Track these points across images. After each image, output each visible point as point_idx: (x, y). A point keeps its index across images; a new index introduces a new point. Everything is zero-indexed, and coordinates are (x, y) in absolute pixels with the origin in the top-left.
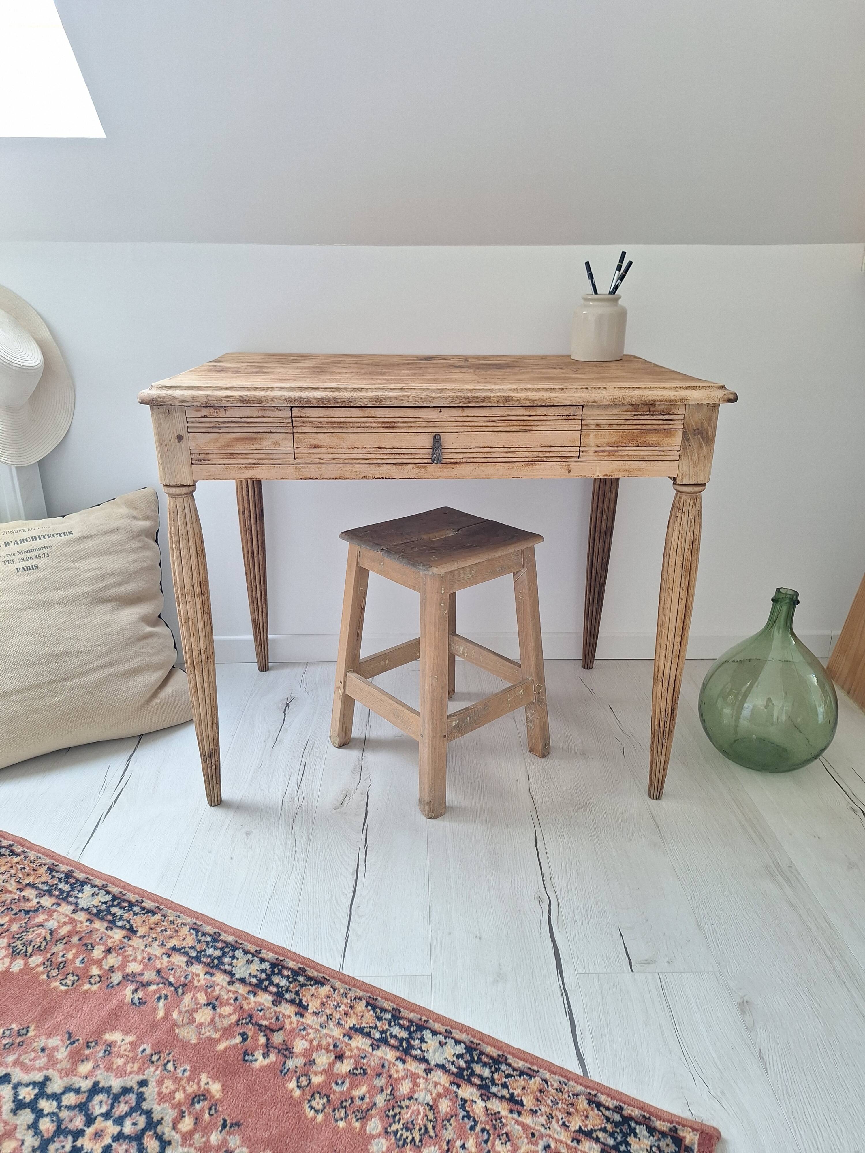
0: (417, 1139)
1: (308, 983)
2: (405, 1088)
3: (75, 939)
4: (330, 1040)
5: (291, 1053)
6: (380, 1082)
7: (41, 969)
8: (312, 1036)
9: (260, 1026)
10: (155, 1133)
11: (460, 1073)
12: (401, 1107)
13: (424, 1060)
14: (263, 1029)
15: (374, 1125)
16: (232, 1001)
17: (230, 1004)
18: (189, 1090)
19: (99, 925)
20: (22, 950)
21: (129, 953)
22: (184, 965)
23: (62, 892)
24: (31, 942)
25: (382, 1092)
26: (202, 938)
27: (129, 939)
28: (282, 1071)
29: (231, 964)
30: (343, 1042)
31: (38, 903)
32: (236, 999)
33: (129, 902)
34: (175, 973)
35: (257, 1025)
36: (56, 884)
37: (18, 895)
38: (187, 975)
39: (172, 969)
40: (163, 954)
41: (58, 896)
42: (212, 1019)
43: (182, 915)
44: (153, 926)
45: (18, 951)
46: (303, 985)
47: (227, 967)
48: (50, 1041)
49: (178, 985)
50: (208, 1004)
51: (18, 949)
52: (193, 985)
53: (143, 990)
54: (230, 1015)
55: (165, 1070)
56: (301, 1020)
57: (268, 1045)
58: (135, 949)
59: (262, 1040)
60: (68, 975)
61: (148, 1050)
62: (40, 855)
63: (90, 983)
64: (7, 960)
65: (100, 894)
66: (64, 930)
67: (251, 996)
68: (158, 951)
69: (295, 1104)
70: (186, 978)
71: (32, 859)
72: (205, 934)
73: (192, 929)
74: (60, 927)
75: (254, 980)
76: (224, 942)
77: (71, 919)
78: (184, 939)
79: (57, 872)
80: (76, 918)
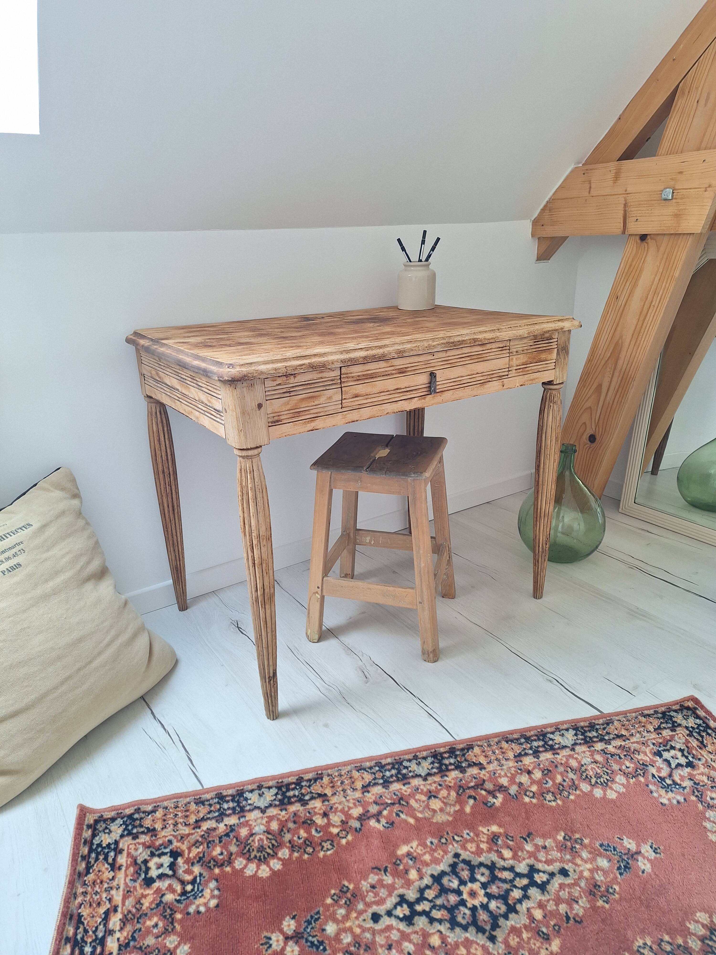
0: (608, 778)
1: (465, 752)
2: (574, 763)
3: (291, 825)
4: (513, 769)
5: (506, 787)
6: (561, 769)
7: (296, 854)
8: (503, 773)
9: (472, 787)
10: (499, 869)
11: (586, 741)
12: (585, 772)
13: (565, 747)
14: (476, 787)
15: (585, 787)
16: (439, 787)
17: (441, 790)
18: (485, 840)
19: (296, 807)
20: (264, 855)
21: (340, 807)
22: (384, 790)
23: (234, 809)
24: (262, 846)
25: (567, 772)
26: (373, 771)
27: (328, 801)
28: (513, 798)
29: (410, 771)
30: (520, 766)
31: (226, 825)
32: (440, 785)
33: (293, 783)
34: (386, 797)
35: (469, 788)
36: (220, 807)
37: (201, 831)
38: (394, 794)
39: (381, 796)
40: (363, 793)
41: (234, 813)
42: (443, 802)
43: (340, 768)
44: (331, 785)
45: (262, 857)
46: (464, 755)
47: (410, 774)
48: (370, 880)
49: (397, 801)
50: (430, 798)
51: (260, 856)
52: (406, 795)
53: (382, 818)
54: (449, 794)
55: (458, 841)
56: (487, 770)
57: (491, 793)
58: (340, 803)
59: (483, 792)
60: (321, 844)
61: (433, 840)
62: (175, 800)
63: (343, 838)
64: (263, 867)
65: (265, 792)
66: (274, 826)
67: (446, 778)
68: (357, 795)
69: (541, 806)
70: (397, 795)
71: (172, 806)
72: (371, 768)
73: (358, 771)
74: (268, 826)
75: (435, 770)
76: (388, 764)
77: (268, 817)
78: (363, 778)
79: (208, 801)
80: (271, 814)
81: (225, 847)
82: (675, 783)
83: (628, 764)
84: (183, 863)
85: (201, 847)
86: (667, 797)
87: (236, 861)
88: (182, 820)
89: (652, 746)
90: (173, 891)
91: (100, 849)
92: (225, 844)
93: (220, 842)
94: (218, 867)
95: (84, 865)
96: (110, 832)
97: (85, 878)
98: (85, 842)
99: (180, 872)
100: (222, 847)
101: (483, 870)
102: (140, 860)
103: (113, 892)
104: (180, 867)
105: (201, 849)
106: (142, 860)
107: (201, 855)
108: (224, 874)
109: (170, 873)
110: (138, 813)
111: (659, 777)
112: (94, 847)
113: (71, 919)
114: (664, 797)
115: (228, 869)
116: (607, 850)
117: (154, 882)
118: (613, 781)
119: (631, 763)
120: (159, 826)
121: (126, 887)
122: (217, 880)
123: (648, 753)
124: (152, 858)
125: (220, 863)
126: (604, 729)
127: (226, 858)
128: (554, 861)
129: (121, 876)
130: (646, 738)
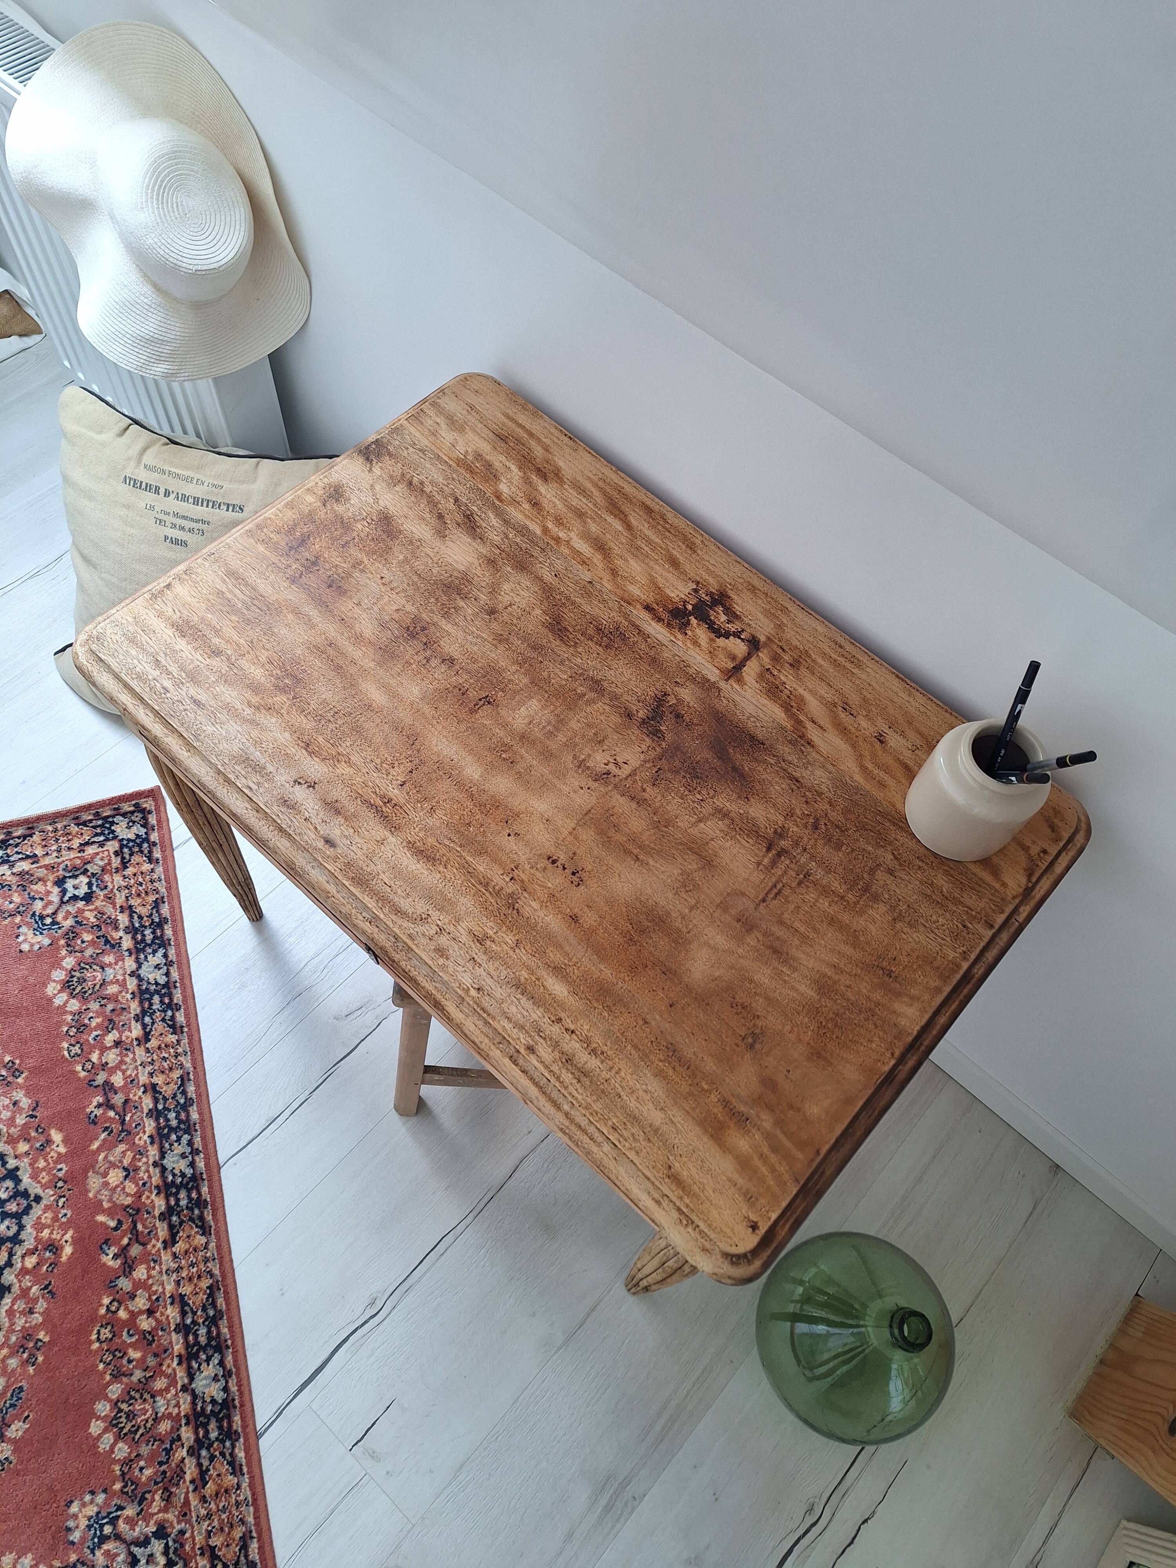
0: (125, 1431)
1: (197, 1221)
2: (160, 1384)
3: (110, 1007)
4: (160, 1290)
5: (130, 1273)
6: (151, 1361)
7: (69, 1018)
8: (154, 1273)
9: (135, 1226)
11: (196, 1415)
12: (141, 1397)
13: (192, 1377)
14: (134, 1231)
15: (115, 1390)
16: (141, 1183)
17: (137, 1185)
18: (54, 1236)
19: (135, 1007)
20: (73, 985)
21: (128, 1060)
22: (146, 1111)
23: (143, 940)
24: (85, 981)
25: (145, 1370)
26: (179, 1096)
27: (138, 1045)
28: (111, 1282)
29: (171, 1145)
30: (165, 1301)
31: (121, 938)
32: (144, 1184)
33: (171, 1000)
34: (135, 1113)
35: (134, 1223)
36: (146, 927)
37: (117, 916)
38: (139, 1124)
39: (136, 1108)
40: (144, 1085)
41: (137, 943)
42: (117, 1186)
43: (190, 1054)
44: (163, 1045)
45: (71, 984)
46: (191, 1219)
47: (167, 1145)
48: (24, 1099)
49: (125, 1127)
50: (125, 1169)
51: (73, 981)
52: (134, 1139)
53: (104, 1110)
54: (128, 1195)
55: (57, 1202)
56: (162, 1251)
57: (124, 1250)
58: (134, 1060)
59: (125, 1241)
60: (78, 1043)
61: (63, 1172)
62: (163, 877)
63: (83, 1067)
64: (59, 987)
65: (161, 970)
66: (112, 989)
67: (155, 1192)
68: (143, 1079)
69: (93, 1318)
70: (136, 1127)
71: (155, 876)
72: (184, 1093)
73: (182, 1077)
74: (112, 983)
75: (170, 1178)
76: (188, 1115)
77: (125, 980)
78: (168, 1084)
79: (157, 911)
80: (128, 983)
81: (92, 943)
82: (103, 1539)
83: (148, 1472)
84: (78, 908)
85: (95, 920)
86: (80, 1515)
87: (72, 958)
88: (133, 892)
89: (178, 1527)
90: (45, 907)
91: (108, 825)
92: (95, 942)
93: (98, 937)
94: (66, 942)
95: (90, 817)
96: (129, 827)
97: (72, 824)
98: (115, 809)
99: (69, 908)
100: (92, 941)
101: (15, 1229)
102: (88, 867)
103: (55, 854)
104: (74, 905)
107: (85, 922)
108: (58, 949)
109: (66, 898)
110: (149, 847)
111: (118, 1517)
112: (111, 820)
113: (29, 828)
114: (80, 1511)
115: (64, 952)
116: (12, 1396)
117: (59, 887)
118: (119, 1437)
119: (150, 1479)
120: (130, 871)
121: (59, 864)
122: (51, 944)
123: (166, 1516)
124: (88, 877)
125: (72, 943)
126: (222, 1454)
127: (77, 948)
128: (10, 1320)
129: (73, 855)
130: (195, 1524)
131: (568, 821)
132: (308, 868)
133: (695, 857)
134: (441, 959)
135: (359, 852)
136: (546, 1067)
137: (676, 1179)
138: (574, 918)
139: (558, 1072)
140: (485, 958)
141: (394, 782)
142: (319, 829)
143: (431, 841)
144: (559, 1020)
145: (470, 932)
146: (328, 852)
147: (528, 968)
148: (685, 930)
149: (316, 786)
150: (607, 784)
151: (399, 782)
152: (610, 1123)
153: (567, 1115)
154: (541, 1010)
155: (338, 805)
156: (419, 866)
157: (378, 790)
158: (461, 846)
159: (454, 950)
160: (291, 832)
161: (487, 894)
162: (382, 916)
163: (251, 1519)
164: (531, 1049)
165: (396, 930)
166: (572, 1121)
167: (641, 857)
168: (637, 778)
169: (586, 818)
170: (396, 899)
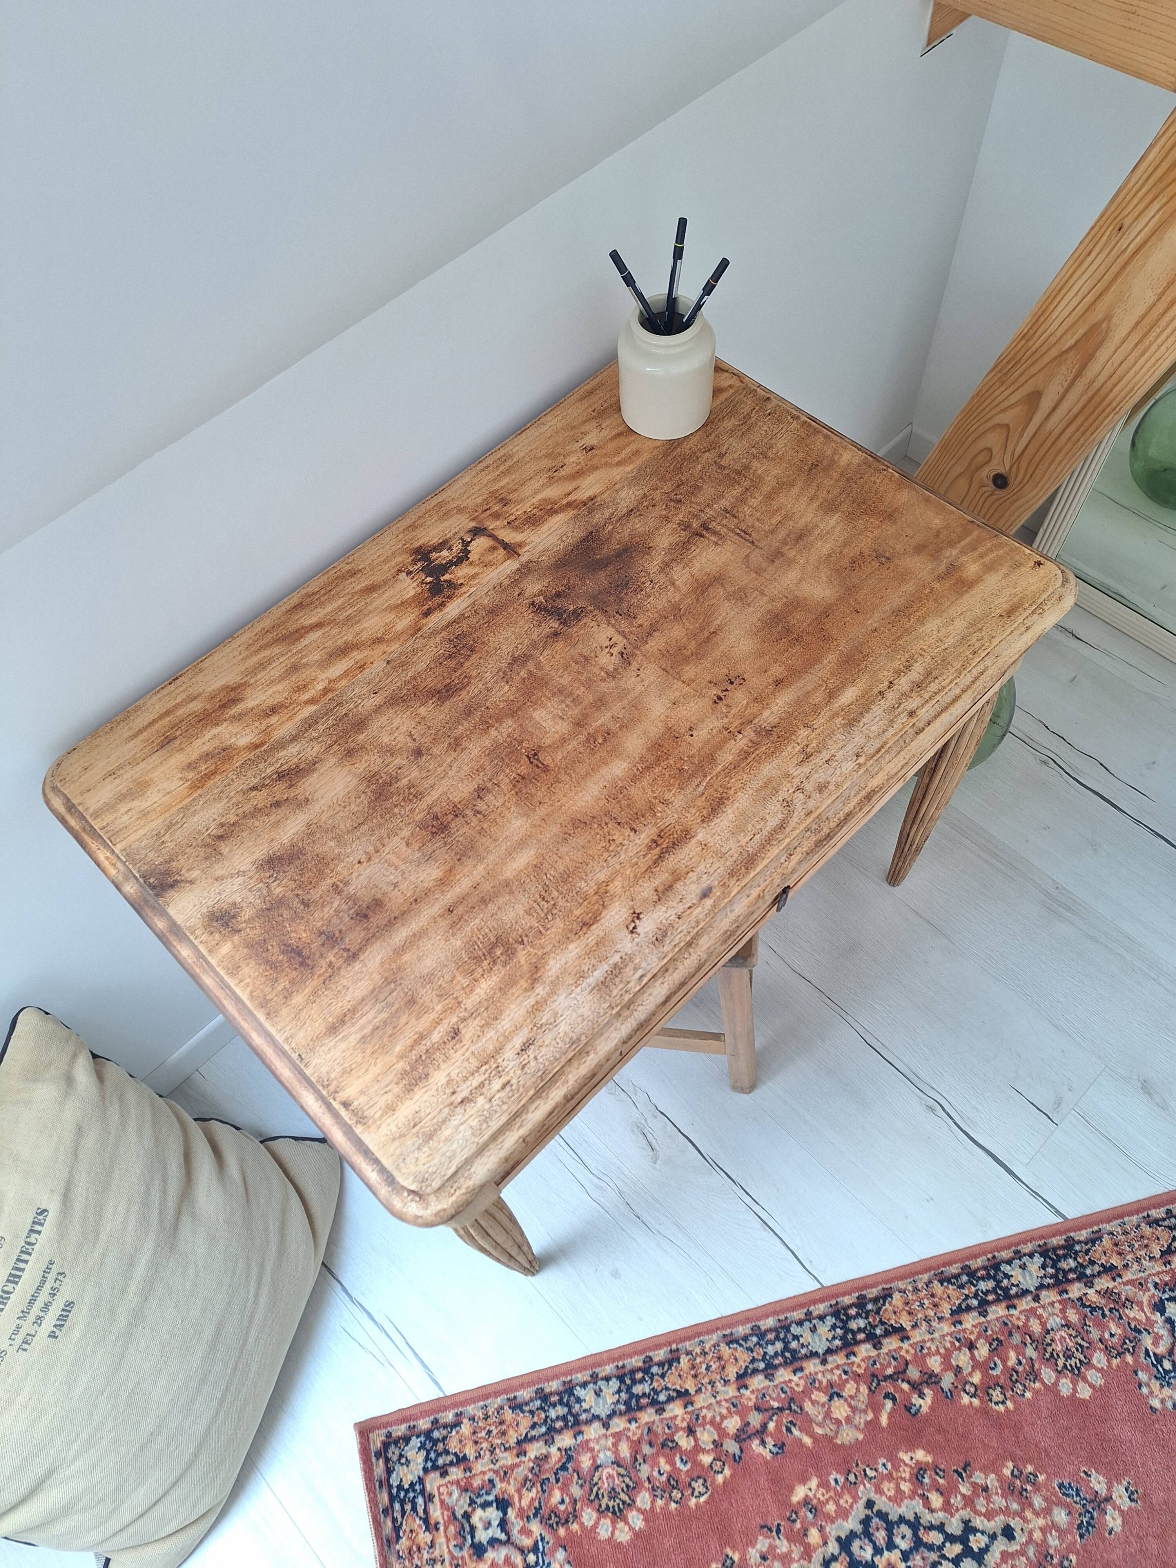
0: (1083, 1359)
1: (879, 1305)
2: (1036, 1327)
3: (646, 1450)
4: (948, 1338)
5: (936, 1376)
6: (1016, 1339)
7: (660, 1502)
8: (933, 1348)
9: (890, 1376)
10: (925, 1527)
11: (1058, 1283)
12: (1050, 1345)
13: (1025, 1292)
14: (895, 1377)
15: (1048, 1375)
16: (844, 1377)
17: (847, 1381)
18: (907, 1475)
19: (648, 1416)
20: (618, 1505)
21: (709, 1416)
22: (767, 1383)
23: (564, 1418)
24: (613, 1489)
25: (1025, 1344)
26: (750, 1344)
27: (692, 1404)
28: (947, 1397)
29: (803, 1346)
30: (959, 1332)
31: (559, 1449)
32: (845, 1372)
33: (639, 1369)
34: (770, 1396)
35: (886, 1378)
36: (547, 1417)
37: (530, 1459)
38: (782, 1389)
39: (764, 1395)
40: (739, 1389)
41: (566, 1426)
42: (850, 1406)
43: (701, 1338)
44: (693, 1372)
45: (616, 1508)
46: (878, 1311)
47: (803, 1351)
48: (759, 1546)
49: (786, 1404)
50: (831, 1398)
51: (614, 1507)
52: (799, 1393)
53: (768, 1436)
54: (858, 1390)
55: (871, 1478)
56: (911, 1342)
57: (914, 1386)
58: (709, 1407)
59: (905, 1386)
60: (690, 1485)
61: (838, 1476)
62: (481, 1403)
63: (718, 1472)
64: (620, 1525)
65: (602, 1387)
66: (625, 1450)
67: (853, 1358)
68: (731, 1391)
69: (985, 1412)
70: (785, 1392)
71: (480, 1414)
72: (746, 1338)
73: (728, 1344)
74: (616, 1452)
75: (838, 1342)
76: (770, 1330)
77: (613, 1435)
78: (736, 1360)
79: (527, 1404)
80: (617, 1430)
81: (565, 1488)
83: (1114, 1329)
84: (516, 1518)
85: (534, 1490)
86: (1160, 1396)
87: (583, 1514)
88: (499, 1441)
89: (1152, 1290)
90: (513, 1566)
91: (402, 1494)
92: (563, 1484)
93: (557, 1481)
94: (563, 1525)
95: (389, 1523)
96: (408, 1462)
97: (398, 1547)
98: (381, 1486)
99: (515, 1532)
100: (561, 1489)
101: (904, 1529)
102: (459, 1513)
104: (513, 1524)
105: (533, 1493)
106: (462, 1512)
107: (537, 1504)
108: (571, 1536)
109: (503, 1537)
110: (438, 1429)
111: (1154, 1354)
112: (394, 1491)
114: (1157, 1396)
115: (575, 1527)
116: (1067, 1495)
117: (486, 1551)
118: (1089, 1364)
119: (1118, 1325)
120: (470, 1451)
121: (453, 1557)
122: (565, 1548)
123: (1145, 1304)
124: (474, 1510)
125: (563, 1517)
126: (1087, 1252)
127: (570, 1509)
128: (997, 1514)
129: (441, 1539)
130: (1147, 1273)
131: (675, 686)
132: (732, 917)
133: (711, 590)
134: (830, 787)
135: (715, 867)
136: (927, 702)
137: (1010, 613)
138: (778, 683)
139: (930, 694)
140: (824, 752)
141: (632, 838)
142: (690, 904)
143: (700, 802)
144: (881, 693)
145: (799, 764)
146: (718, 894)
147: (832, 718)
148: (785, 600)
149: (637, 911)
150: (633, 655)
151: (632, 834)
152: (971, 656)
153: (964, 691)
154: (872, 707)
155: (660, 889)
156: (730, 811)
157: (642, 853)
158: (706, 776)
159: (820, 777)
160: (695, 931)
161: (757, 752)
162: (787, 840)
163: (1135, 1219)
164: (912, 714)
165: (802, 827)
166: (969, 687)
167: (712, 630)
168: (627, 630)
169: (671, 671)
170: (768, 829)
